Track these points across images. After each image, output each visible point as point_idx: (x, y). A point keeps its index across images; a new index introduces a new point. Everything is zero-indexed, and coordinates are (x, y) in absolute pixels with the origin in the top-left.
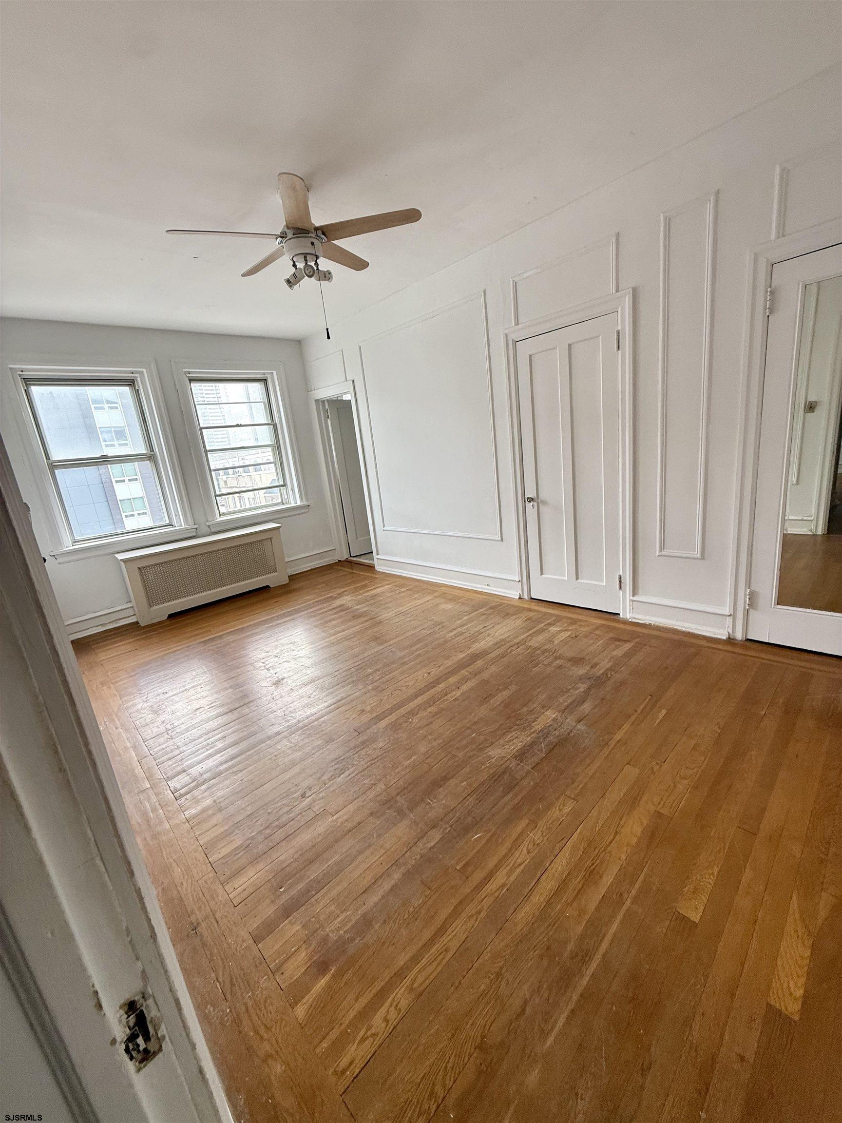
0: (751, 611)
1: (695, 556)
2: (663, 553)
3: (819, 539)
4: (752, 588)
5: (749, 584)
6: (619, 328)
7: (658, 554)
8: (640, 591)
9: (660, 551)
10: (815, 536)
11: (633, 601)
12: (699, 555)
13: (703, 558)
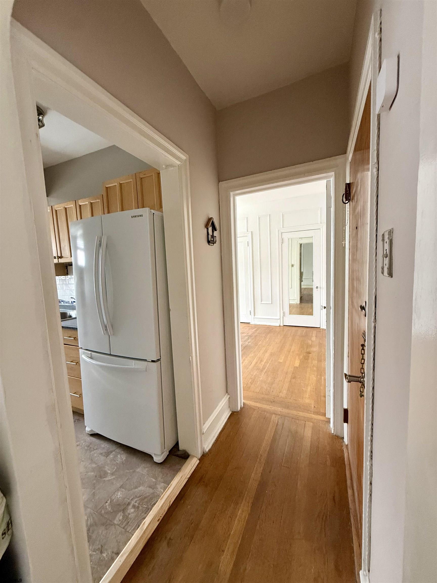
0: (284, 317)
1: (270, 303)
2: (262, 303)
3: (298, 305)
4: (284, 311)
5: (283, 310)
6: (248, 241)
7: (260, 303)
8: (256, 315)
9: (261, 302)
10: (297, 304)
11: (254, 318)
12: (271, 303)
13: (272, 303)
